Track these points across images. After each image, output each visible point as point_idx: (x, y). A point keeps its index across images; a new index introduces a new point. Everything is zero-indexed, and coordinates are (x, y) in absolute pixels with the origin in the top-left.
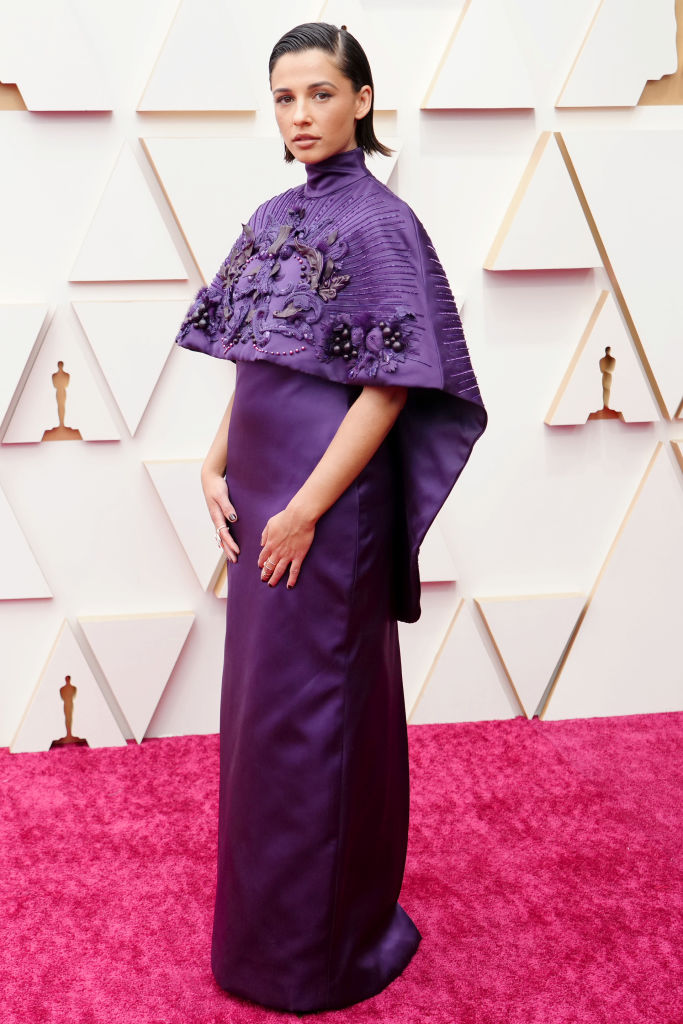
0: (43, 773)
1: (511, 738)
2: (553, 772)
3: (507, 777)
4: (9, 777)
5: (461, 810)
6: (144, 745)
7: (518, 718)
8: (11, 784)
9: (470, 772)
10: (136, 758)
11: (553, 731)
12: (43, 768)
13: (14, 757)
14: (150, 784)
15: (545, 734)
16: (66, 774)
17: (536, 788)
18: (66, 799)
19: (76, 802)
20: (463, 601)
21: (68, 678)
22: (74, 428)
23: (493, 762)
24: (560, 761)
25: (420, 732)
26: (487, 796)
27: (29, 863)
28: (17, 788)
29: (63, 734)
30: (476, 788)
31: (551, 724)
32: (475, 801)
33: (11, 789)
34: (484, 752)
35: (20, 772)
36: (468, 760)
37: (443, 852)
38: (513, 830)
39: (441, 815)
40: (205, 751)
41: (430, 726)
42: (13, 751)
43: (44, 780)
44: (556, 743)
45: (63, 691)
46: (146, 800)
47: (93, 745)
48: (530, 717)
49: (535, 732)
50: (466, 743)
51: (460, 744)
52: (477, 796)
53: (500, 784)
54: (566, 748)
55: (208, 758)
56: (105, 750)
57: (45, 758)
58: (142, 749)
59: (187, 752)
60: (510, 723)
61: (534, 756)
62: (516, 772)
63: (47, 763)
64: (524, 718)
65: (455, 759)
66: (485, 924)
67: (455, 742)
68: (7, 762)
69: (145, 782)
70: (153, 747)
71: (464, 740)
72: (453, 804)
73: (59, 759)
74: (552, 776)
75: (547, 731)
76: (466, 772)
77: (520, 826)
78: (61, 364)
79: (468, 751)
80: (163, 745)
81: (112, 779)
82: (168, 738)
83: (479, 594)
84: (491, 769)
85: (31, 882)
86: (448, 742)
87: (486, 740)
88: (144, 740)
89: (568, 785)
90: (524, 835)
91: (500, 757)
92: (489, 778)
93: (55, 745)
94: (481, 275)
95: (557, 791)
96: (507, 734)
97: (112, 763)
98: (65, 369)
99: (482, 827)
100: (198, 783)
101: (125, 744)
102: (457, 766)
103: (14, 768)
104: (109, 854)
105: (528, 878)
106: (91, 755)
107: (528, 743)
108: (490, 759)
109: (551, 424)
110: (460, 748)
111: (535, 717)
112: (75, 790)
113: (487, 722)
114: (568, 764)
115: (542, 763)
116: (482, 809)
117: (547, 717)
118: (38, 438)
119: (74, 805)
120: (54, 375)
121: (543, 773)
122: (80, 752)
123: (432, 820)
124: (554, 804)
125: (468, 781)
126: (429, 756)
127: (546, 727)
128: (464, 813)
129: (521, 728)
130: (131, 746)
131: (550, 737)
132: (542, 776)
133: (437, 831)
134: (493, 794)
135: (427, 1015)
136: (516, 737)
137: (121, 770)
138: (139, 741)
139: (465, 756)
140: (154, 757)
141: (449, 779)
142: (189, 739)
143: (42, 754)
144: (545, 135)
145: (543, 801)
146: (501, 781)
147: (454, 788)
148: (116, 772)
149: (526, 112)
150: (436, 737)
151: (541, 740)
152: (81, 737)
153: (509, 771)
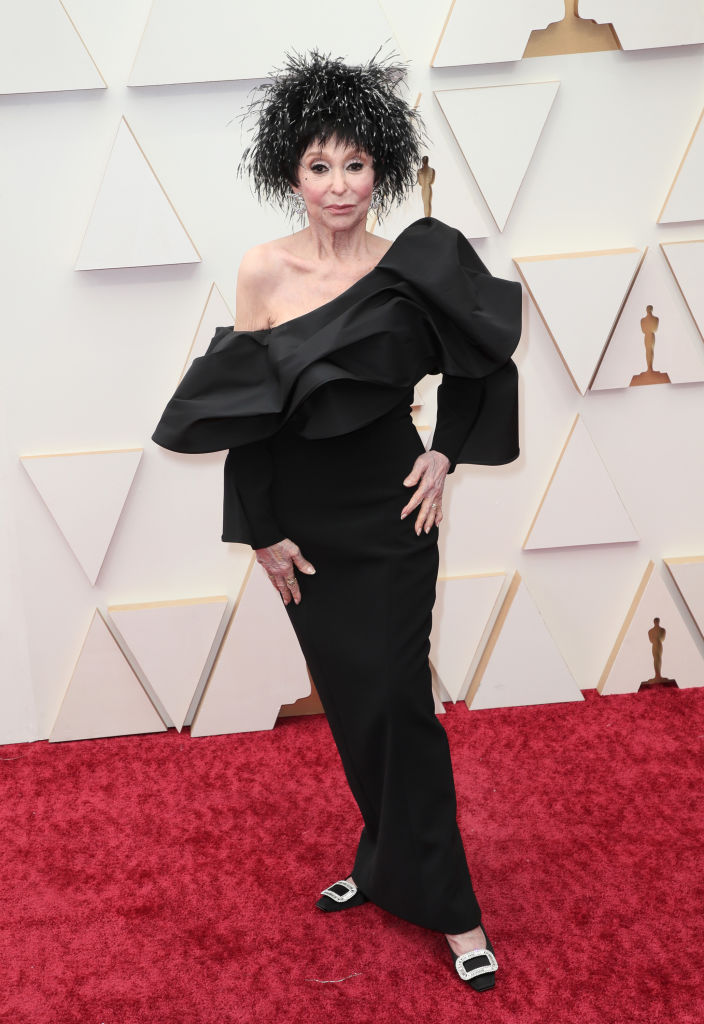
0: (643, 717)
4: (610, 722)
8: (615, 728)
12: (640, 711)
13: (606, 699)
16: (667, 717)
18: (677, 744)
19: (689, 747)
21: (657, 621)
22: (662, 371)
28: (624, 733)
29: (652, 675)
33: (617, 734)
35: (620, 716)
42: (604, 692)
43: (646, 723)
45: (651, 633)
47: (682, 685)
56: (696, 690)
57: (638, 700)
63: (641, 707)
73: (654, 702)
78: (650, 308)
93: (644, 686)
98: (654, 314)
103: (611, 712)
106: (684, 696)
112: (683, 734)
118: (627, 384)
119: (689, 751)
120: (643, 321)
122: (672, 694)
143: (633, 695)
152: (670, 678)
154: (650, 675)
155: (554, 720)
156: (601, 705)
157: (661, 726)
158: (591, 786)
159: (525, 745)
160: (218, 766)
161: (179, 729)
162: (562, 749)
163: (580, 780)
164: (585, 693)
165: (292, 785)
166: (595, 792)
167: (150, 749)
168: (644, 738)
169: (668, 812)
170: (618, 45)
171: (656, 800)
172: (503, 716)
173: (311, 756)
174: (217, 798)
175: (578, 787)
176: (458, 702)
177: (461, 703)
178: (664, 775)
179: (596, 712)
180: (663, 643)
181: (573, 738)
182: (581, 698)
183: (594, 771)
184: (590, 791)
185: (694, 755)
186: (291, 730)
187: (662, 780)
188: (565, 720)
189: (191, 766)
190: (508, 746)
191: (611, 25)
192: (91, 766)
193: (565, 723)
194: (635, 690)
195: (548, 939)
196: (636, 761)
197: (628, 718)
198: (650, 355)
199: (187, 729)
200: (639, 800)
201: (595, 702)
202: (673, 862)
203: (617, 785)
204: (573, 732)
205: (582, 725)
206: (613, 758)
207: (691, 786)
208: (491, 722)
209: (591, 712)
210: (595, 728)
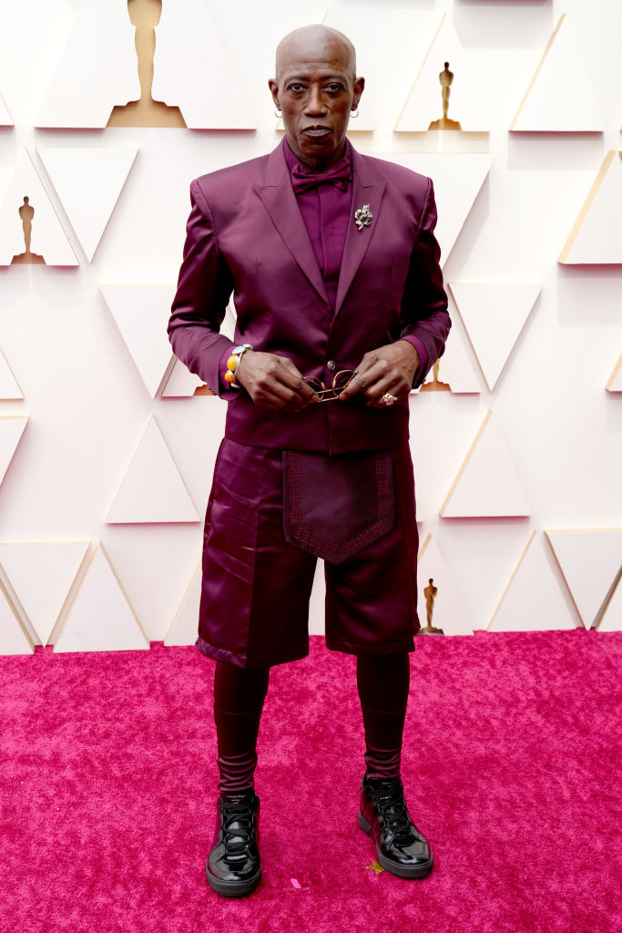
0: (189, 664)
1: (570, 646)
2: (603, 675)
3: (564, 678)
4: (162, 667)
5: (523, 705)
7: (578, 628)
9: (534, 673)
11: (605, 640)
12: (189, 660)
13: (167, 649)
15: (599, 643)
16: (208, 664)
17: (587, 689)
20: (535, 532)
23: (554, 665)
24: (609, 666)
25: (497, 638)
26: (546, 694)
27: (171, 738)
28: (168, 675)
30: (538, 687)
31: (604, 635)
32: (535, 698)
33: (162, 676)
34: (547, 657)
36: (534, 664)
37: (505, 739)
38: (565, 723)
39: (507, 709)
41: (505, 633)
42: (166, 644)
43: (189, 669)
44: (607, 650)
48: (588, 628)
49: (591, 641)
50: (533, 649)
51: (528, 649)
52: (538, 693)
53: (558, 684)
54: (615, 656)
55: (322, 655)
60: (571, 633)
61: (588, 661)
62: (572, 675)
64: (582, 629)
65: (523, 662)
66: (534, 801)
67: (525, 647)
68: (160, 654)
71: (531, 646)
72: (519, 701)
74: (601, 678)
75: (601, 640)
76: (531, 672)
77: (570, 720)
79: (534, 656)
83: (548, 528)
84: (552, 672)
85: (172, 753)
86: (519, 648)
87: (550, 647)
89: (613, 686)
90: (573, 727)
91: (560, 662)
92: (549, 678)
94: (555, 268)
95: (604, 691)
96: (568, 641)
99: (539, 720)
100: (313, 676)
102: (524, 668)
103: (166, 659)
105: (573, 763)
107: (584, 650)
108: (552, 662)
109: (611, 390)
110: (528, 653)
111: (592, 628)
113: (552, 632)
114: (616, 669)
115: (594, 666)
116: (541, 706)
117: (601, 629)
118: (191, 394)
121: (594, 676)
123: (499, 712)
124: (600, 703)
125: (532, 681)
126: (502, 659)
127: (600, 637)
128: (526, 708)
129: (580, 637)
131: (603, 646)
132: (593, 678)
133: (503, 723)
134: (551, 692)
135: (481, 875)
136: (575, 645)
139: (531, 660)
141: (517, 679)
143: (190, 647)
144: (611, 154)
145: (591, 700)
146: (559, 682)
147: (519, 687)
149: (596, 135)
150: (509, 643)
151: (595, 648)
153: (566, 673)
159: (84, 682)
162: (111, 686)
164: (153, 644)
168: (182, 681)
172: (79, 659)
175: (110, 716)
176: (47, 646)
177: (50, 647)
182: (147, 647)
190: (71, 682)
197: (176, 664)
201: (158, 651)
204: (128, 672)
205: (138, 669)
208: (66, 663)
210: (147, 671)
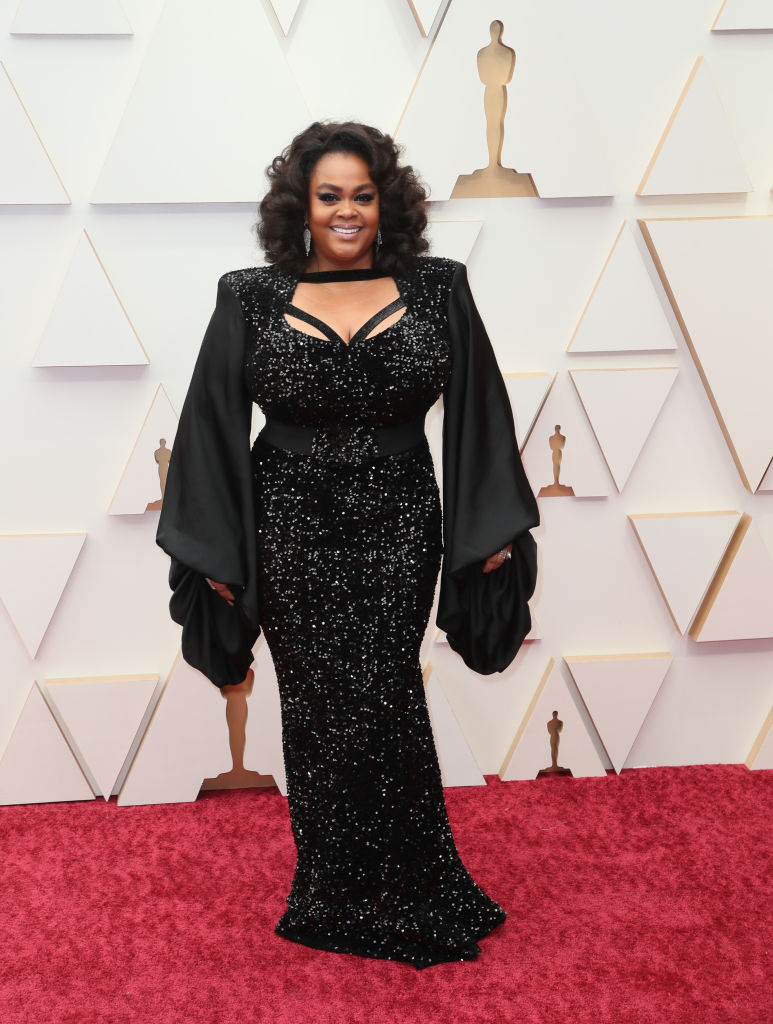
6: (624, 776)
10: (620, 789)
14: (641, 816)
18: (568, 829)
19: (579, 833)
21: (555, 713)
22: (567, 485)
29: (549, 764)
35: (517, 801)
40: (683, 783)
45: (550, 725)
46: (644, 832)
47: (576, 775)
56: (588, 779)
57: (536, 787)
58: (622, 780)
59: (666, 784)
63: (537, 794)
69: (636, 814)
70: (632, 778)
73: (550, 789)
78: (558, 428)
80: (641, 776)
81: (604, 809)
82: (643, 769)
88: (623, 771)
93: (542, 774)
97: (599, 794)
98: (562, 432)
101: (605, 774)
104: (627, 887)
106: (577, 785)
112: (574, 820)
119: (579, 836)
120: (551, 438)
122: (566, 782)
130: (612, 778)
137: (611, 801)
138: (618, 772)
140: (637, 788)
142: (664, 770)
148: (606, 803)
152: (565, 767)
154: (547, 764)
155: (457, 802)
156: (501, 790)
157: (554, 812)
158: (487, 866)
160: (141, 833)
161: (107, 798)
163: (477, 860)
165: (208, 855)
166: (489, 872)
167: (77, 816)
169: (555, 892)
170: (536, 193)
171: (545, 880)
173: (229, 828)
174: (138, 865)
178: (553, 858)
179: (496, 797)
180: (561, 734)
181: (474, 820)
183: (491, 852)
184: (485, 870)
185: (583, 840)
186: (211, 803)
187: (552, 862)
188: (467, 802)
189: (116, 833)
191: (529, 175)
192: (21, 831)
193: (468, 806)
194: (533, 776)
195: (437, 1008)
196: (529, 843)
198: (557, 470)
199: (114, 798)
200: (529, 881)
202: (557, 939)
203: (510, 865)
206: (509, 840)
207: (578, 868)
209: (492, 796)
